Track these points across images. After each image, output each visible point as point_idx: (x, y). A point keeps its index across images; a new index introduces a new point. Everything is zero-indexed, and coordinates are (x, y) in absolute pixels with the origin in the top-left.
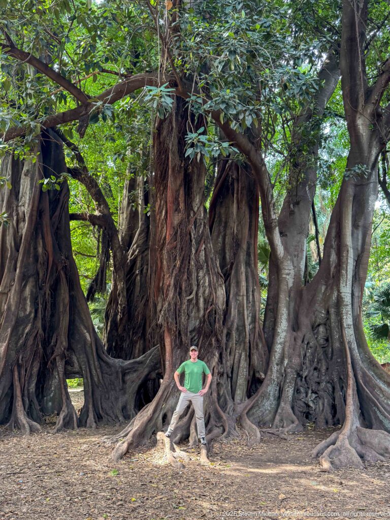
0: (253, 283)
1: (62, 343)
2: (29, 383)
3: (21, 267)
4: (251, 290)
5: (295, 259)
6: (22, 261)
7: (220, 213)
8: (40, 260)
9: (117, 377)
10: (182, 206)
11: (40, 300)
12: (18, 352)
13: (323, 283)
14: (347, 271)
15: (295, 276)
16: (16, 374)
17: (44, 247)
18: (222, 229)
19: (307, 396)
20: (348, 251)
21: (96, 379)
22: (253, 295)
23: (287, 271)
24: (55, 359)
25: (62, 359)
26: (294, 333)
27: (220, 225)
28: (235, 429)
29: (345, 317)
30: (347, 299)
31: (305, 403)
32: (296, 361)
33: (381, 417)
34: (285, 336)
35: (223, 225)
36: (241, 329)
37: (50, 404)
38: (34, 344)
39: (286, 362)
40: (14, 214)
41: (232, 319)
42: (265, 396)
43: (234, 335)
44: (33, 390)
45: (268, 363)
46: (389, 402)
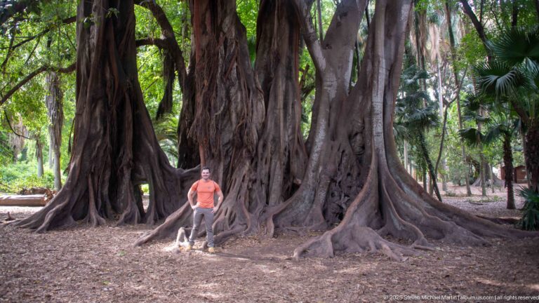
0: (294, 96)
1: (127, 155)
2: (102, 187)
3: (90, 92)
4: (291, 103)
5: (339, 71)
6: (91, 86)
7: (265, 30)
8: (108, 84)
9: (177, 184)
11: (108, 120)
12: (91, 162)
13: (361, 93)
14: (378, 81)
15: (338, 87)
16: (90, 180)
17: (112, 72)
18: (267, 45)
19: (340, 198)
20: (379, 62)
21: (159, 185)
22: (293, 107)
23: (328, 83)
24: (122, 168)
25: (128, 168)
26: (332, 142)
27: (265, 41)
28: (257, 227)
29: (375, 126)
30: (378, 107)
31: (338, 205)
32: (331, 167)
34: (322, 145)
35: (268, 41)
36: (276, 140)
37: (122, 204)
38: (104, 156)
39: (321, 169)
40: (87, 45)
41: (268, 131)
42: (301, 199)
43: (269, 145)
44: (107, 193)
45: (306, 168)
46: (406, 203)
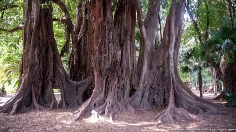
0: (133, 49)
1: (50, 74)
2: (38, 90)
3: (33, 42)
4: (132, 52)
5: (151, 39)
6: (33, 39)
7: (119, 18)
8: (40, 39)
9: (74, 89)
10: (102, 15)
11: (41, 56)
12: (33, 78)
13: (162, 49)
14: (172, 44)
15: (151, 46)
16: (32, 87)
17: (42, 33)
18: (120, 25)
19: (154, 96)
20: (173, 36)
21: (65, 89)
22: (133, 54)
23: (148, 44)
24: (48, 81)
25: (51, 81)
26: (150, 70)
27: (119, 23)
28: (124, 109)
29: (171, 63)
30: (172, 56)
31: (153, 99)
32: (150, 81)
33: (183, 103)
34: (146, 71)
35: (120, 23)
36: (128, 69)
37: (47, 99)
38: (39, 74)
39: (146, 82)
40: (30, 19)
41: (124, 64)
42: (137, 96)
43: (125, 71)
44: (40, 93)
45: (138, 83)
46: (186, 97)
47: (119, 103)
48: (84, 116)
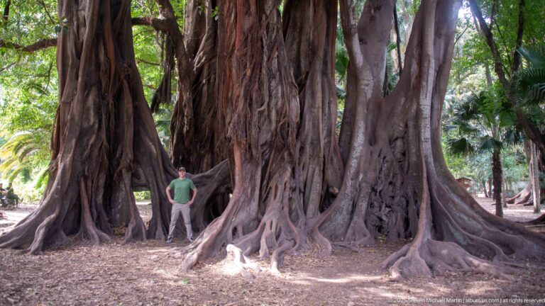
0: (330, 94)
1: (127, 155)
2: (96, 195)
3: (83, 76)
4: (327, 101)
5: (375, 69)
6: (84, 69)
7: (295, 17)
8: (102, 68)
10: (253, 8)
11: (103, 111)
12: (83, 163)
13: (403, 94)
14: (427, 83)
15: (374, 86)
16: (83, 185)
17: (106, 54)
18: (296, 34)
19: (380, 210)
20: (429, 61)
22: (329, 107)
23: (366, 82)
24: (121, 171)
25: (128, 172)
26: (371, 147)
27: (294, 29)
28: (306, 242)
29: (423, 131)
30: (426, 111)
31: (378, 217)
32: (371, 175)
33: (452, 230)
34: (362, 150)
35: (298, 30)
36: (315, 143)
37: (118, 216)
38: (99, 155)
39: (361, 176)
41: (306, 132)
42: (339, 211)
43: (308, 149)
44: (101, 201)
45: (342, 178)
46: (462, 216)
47: (293, 227)
48: (207, 258)
